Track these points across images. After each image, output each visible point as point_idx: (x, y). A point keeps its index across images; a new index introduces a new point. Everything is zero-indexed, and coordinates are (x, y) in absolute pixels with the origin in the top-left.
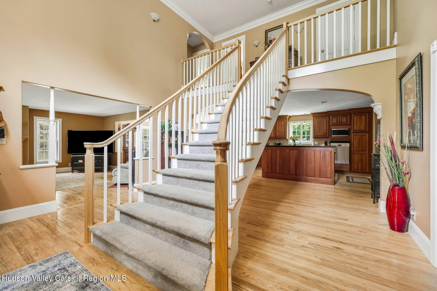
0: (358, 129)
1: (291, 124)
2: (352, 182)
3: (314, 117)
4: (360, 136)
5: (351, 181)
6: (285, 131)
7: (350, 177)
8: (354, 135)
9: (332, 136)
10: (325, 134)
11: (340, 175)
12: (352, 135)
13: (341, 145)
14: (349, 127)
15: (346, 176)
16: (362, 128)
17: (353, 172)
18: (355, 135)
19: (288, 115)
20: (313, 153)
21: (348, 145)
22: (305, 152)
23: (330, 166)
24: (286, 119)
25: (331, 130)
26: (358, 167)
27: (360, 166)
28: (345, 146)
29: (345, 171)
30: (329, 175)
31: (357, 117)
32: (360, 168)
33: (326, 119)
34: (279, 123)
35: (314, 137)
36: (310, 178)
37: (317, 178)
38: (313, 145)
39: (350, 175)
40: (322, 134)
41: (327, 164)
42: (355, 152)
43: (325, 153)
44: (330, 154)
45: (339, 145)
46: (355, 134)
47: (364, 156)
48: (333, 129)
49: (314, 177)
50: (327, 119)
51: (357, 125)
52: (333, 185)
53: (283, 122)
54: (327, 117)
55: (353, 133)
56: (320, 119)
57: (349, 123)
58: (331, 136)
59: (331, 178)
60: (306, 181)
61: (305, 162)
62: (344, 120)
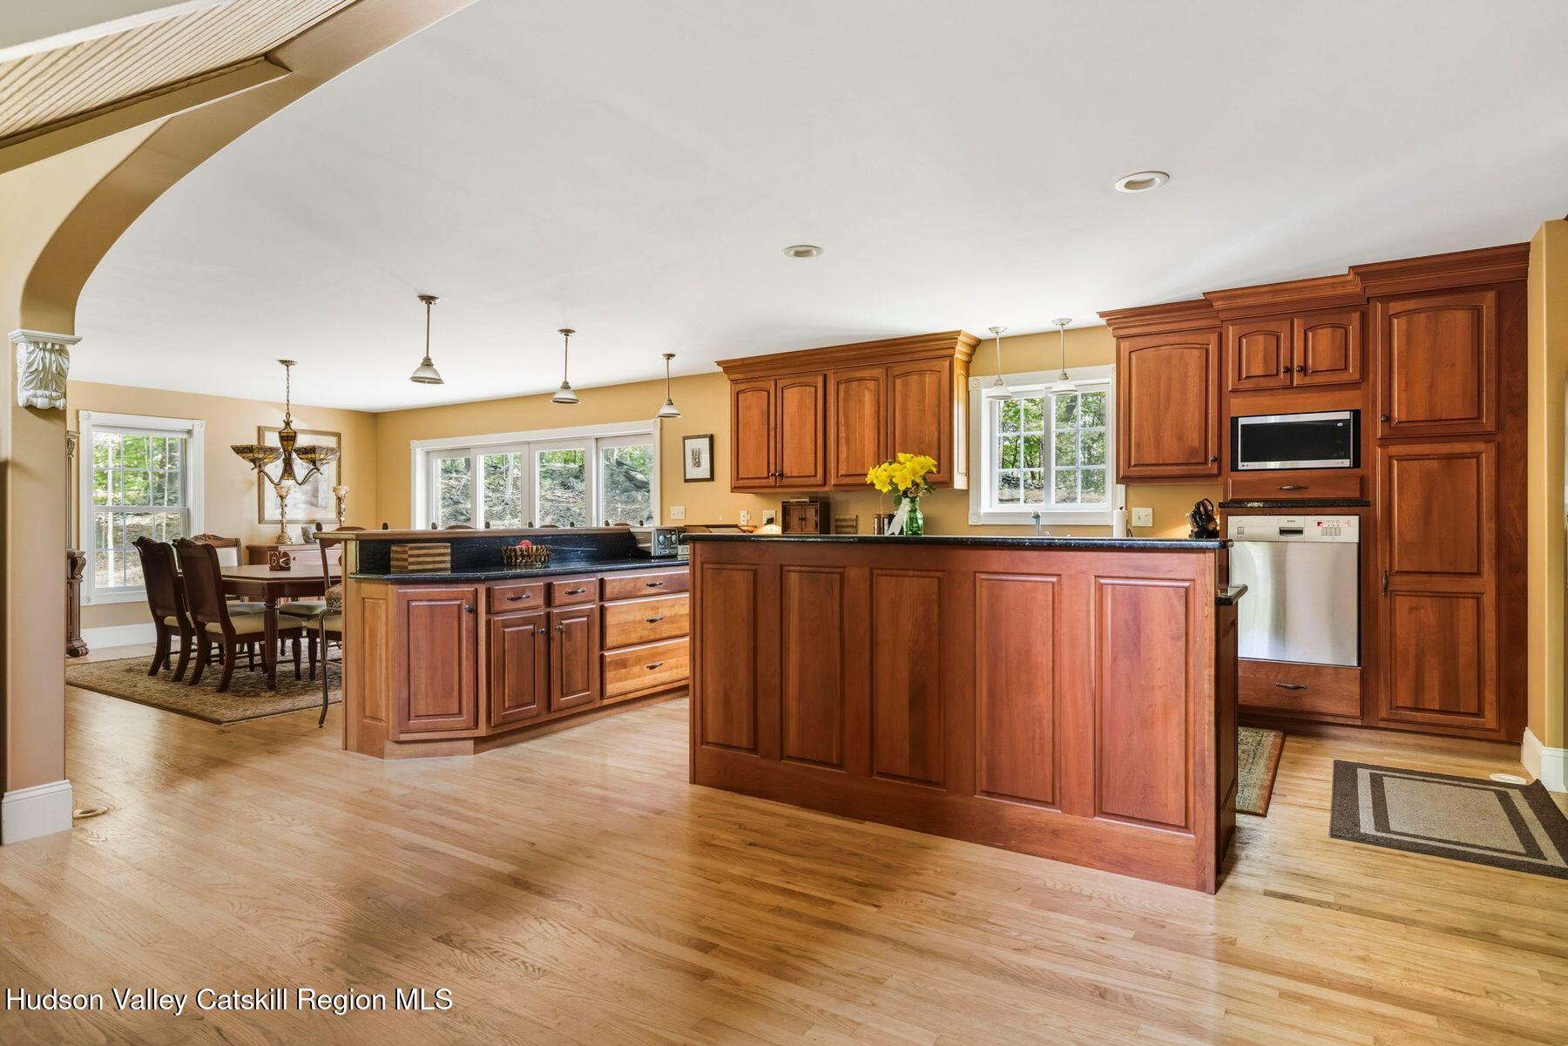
0: (1421, 413)
1: (985, 392)
2: (1377, 841)
3: (1120, 338)
4: (1434, 464)
5: (1367, 825)
6: (944, 439)
7: (1360, 771)
8: (1390, 458)
9: (1241, 465)
10: (1193, 452)
11: (1291, 742)
12: (1376, 456)
13: (1300, 532)
14: (1355, 398)
15: (1337, 764)
16: (1452, 405)
17: (1382, 724)
18: (1400, 459)
19: (958, 333)
20: (1043, 598)
21: (1347, 528)
22: (983, 595)
23: (1176, 718)
24: (952, 356)
25: (1234, 420)
26: (1419, 688)
27: (1433, 679)
28: (1328, 539)
29: (1330, 719)
30: (1171, 800)
31: (1409, 323)
32: (1433, 699)
33: (1196, 353)
34: (905, 385)
35: (1123, 478)
36: (1022, 810)
37: (1074, 820)
38: (1118, 534)
39: (1362, 749)
40: (1172, 450)
41: (1159, 697)
42: (1398, 582)
43: (1134, 602)
44: (1181, 609)
45: (1283, 532)
46: (1395, 450)
47: (1466, 609)
48: (1242, 421)
49: (1052, 804)
50: (1207, 351)
51: (1408, 385)
52: (1201, 887)
53: (929, 379)
54: (1201, 338)
55: (1385, 442)
56: (1165, 351)
57: (1353, 372)
58: (1234, 468)
59: (1186, 828)
60: (994, 834)
61: (983, 674)
62: (1322, 347)
